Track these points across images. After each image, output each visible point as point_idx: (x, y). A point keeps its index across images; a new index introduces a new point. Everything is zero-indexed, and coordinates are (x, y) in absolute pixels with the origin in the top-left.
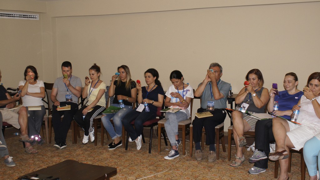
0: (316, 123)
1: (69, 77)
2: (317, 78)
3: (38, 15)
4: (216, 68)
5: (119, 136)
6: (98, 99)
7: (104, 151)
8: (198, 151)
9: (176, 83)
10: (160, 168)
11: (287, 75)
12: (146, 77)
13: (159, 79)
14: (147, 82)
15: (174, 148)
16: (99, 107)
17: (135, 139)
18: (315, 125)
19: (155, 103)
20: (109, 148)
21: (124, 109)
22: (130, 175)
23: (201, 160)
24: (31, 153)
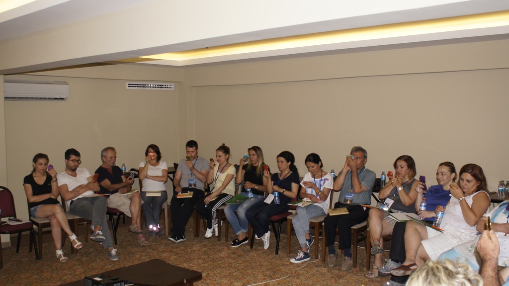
0: (463, 231)
1: (194, 158)
2: (469, 171)
3: (173, 84)
4: (359, 154)
5: (245, 231)
6: (225, 185)
7: (225, 248)
8: (332, 255)
9: (312, 168)
10: (277, 274)
11: (441, 164)
12: (278, 162)
13: (295, 164)
14: (279, 168)
15: (304, 250)
16: (225, 195)
17: (262, 236)
18: (462, 232)
19: (287, 193)
20: (233, 245)
21: (252, 199)
22: (238, 280)
23: (334, 267)
24: (143, 246)
